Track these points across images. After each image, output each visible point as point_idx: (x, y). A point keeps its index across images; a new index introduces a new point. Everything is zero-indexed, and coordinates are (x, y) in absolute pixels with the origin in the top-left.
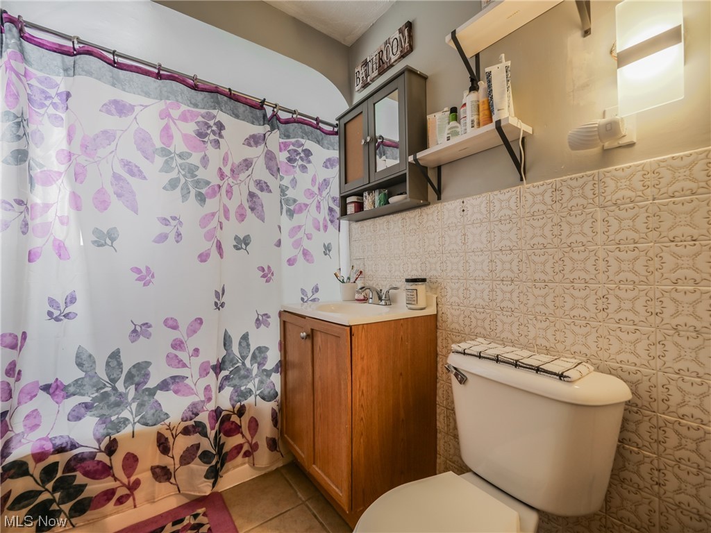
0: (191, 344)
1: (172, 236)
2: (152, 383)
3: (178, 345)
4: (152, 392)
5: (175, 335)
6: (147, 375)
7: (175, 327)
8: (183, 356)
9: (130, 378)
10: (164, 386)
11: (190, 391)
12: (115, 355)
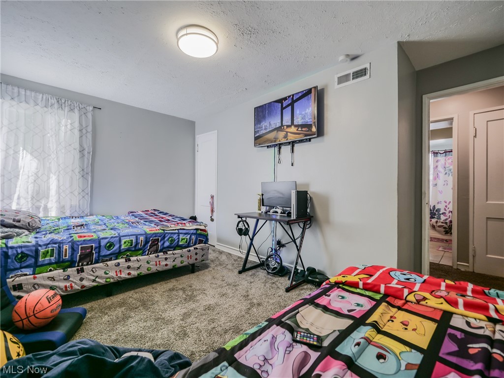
0: (448, 207)
1: (446, 184)
2: (441, 213)
3: (446, 206)
4: (440, 214)
5: (446, 204)
6: (440, 211)
7: (446, 203)
8: (446, 209)
9: (436, 211)
10: (442, 214)
11: (446, 216)
12: (434, 206)
